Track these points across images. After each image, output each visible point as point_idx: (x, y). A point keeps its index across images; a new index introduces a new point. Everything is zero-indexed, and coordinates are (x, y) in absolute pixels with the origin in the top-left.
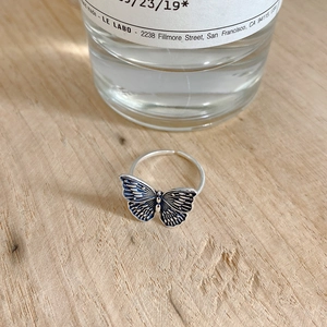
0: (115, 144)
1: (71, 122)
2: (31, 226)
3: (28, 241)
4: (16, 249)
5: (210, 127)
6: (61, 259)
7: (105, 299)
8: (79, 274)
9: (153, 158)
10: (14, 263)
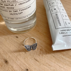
0: (16, 38)
1: (6, 37)
2: (7, 57)
3: (8, 60)
4: (6, 62)
5: (31, 30)
6: (15, 60)
7: (25, 63)
8: (19, 61)
9: (26, 40)
10: (7, 64)
